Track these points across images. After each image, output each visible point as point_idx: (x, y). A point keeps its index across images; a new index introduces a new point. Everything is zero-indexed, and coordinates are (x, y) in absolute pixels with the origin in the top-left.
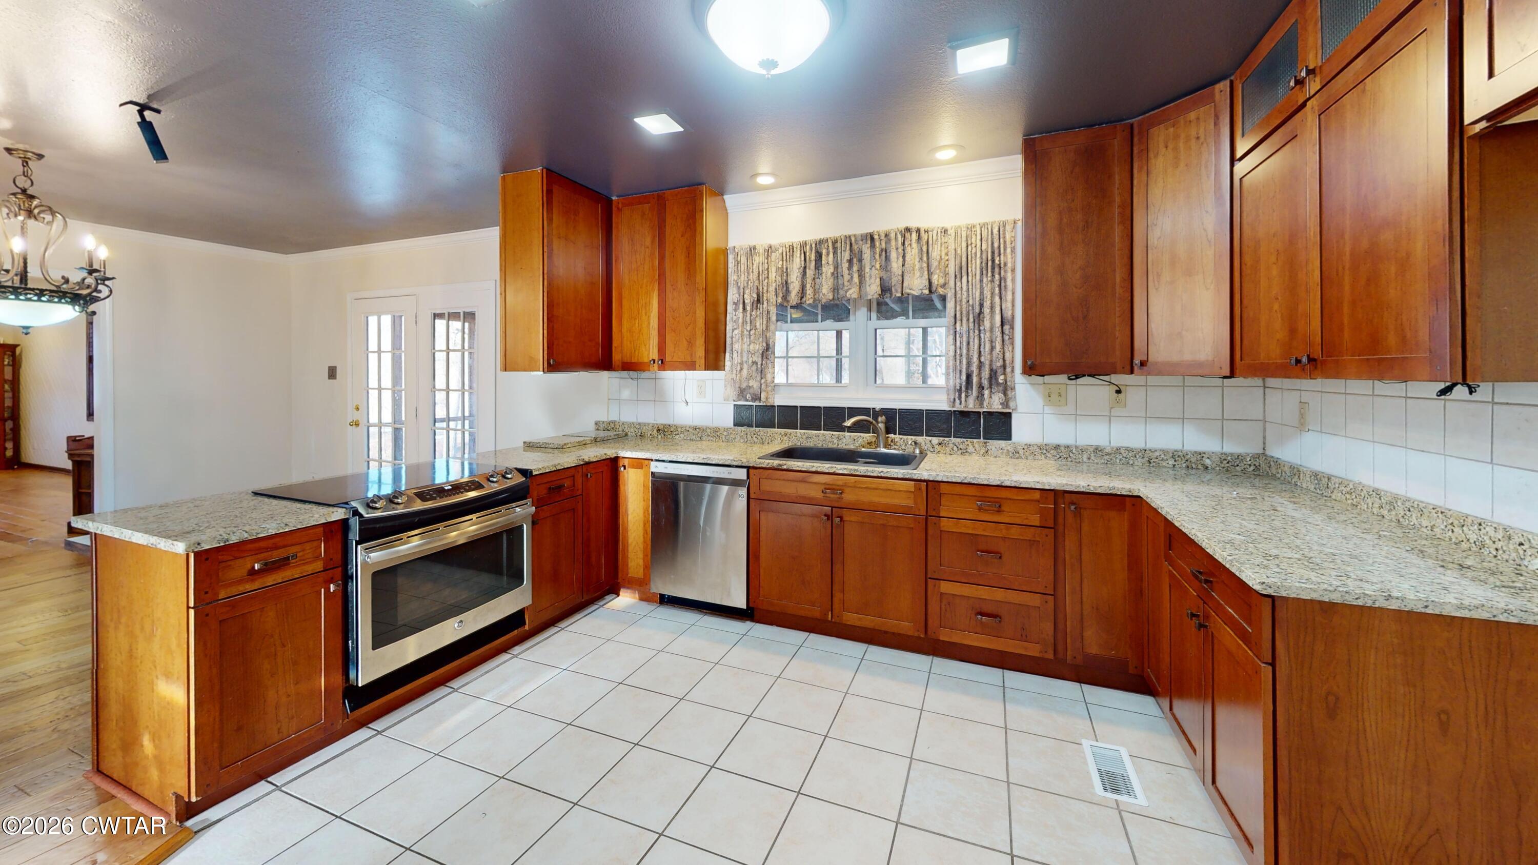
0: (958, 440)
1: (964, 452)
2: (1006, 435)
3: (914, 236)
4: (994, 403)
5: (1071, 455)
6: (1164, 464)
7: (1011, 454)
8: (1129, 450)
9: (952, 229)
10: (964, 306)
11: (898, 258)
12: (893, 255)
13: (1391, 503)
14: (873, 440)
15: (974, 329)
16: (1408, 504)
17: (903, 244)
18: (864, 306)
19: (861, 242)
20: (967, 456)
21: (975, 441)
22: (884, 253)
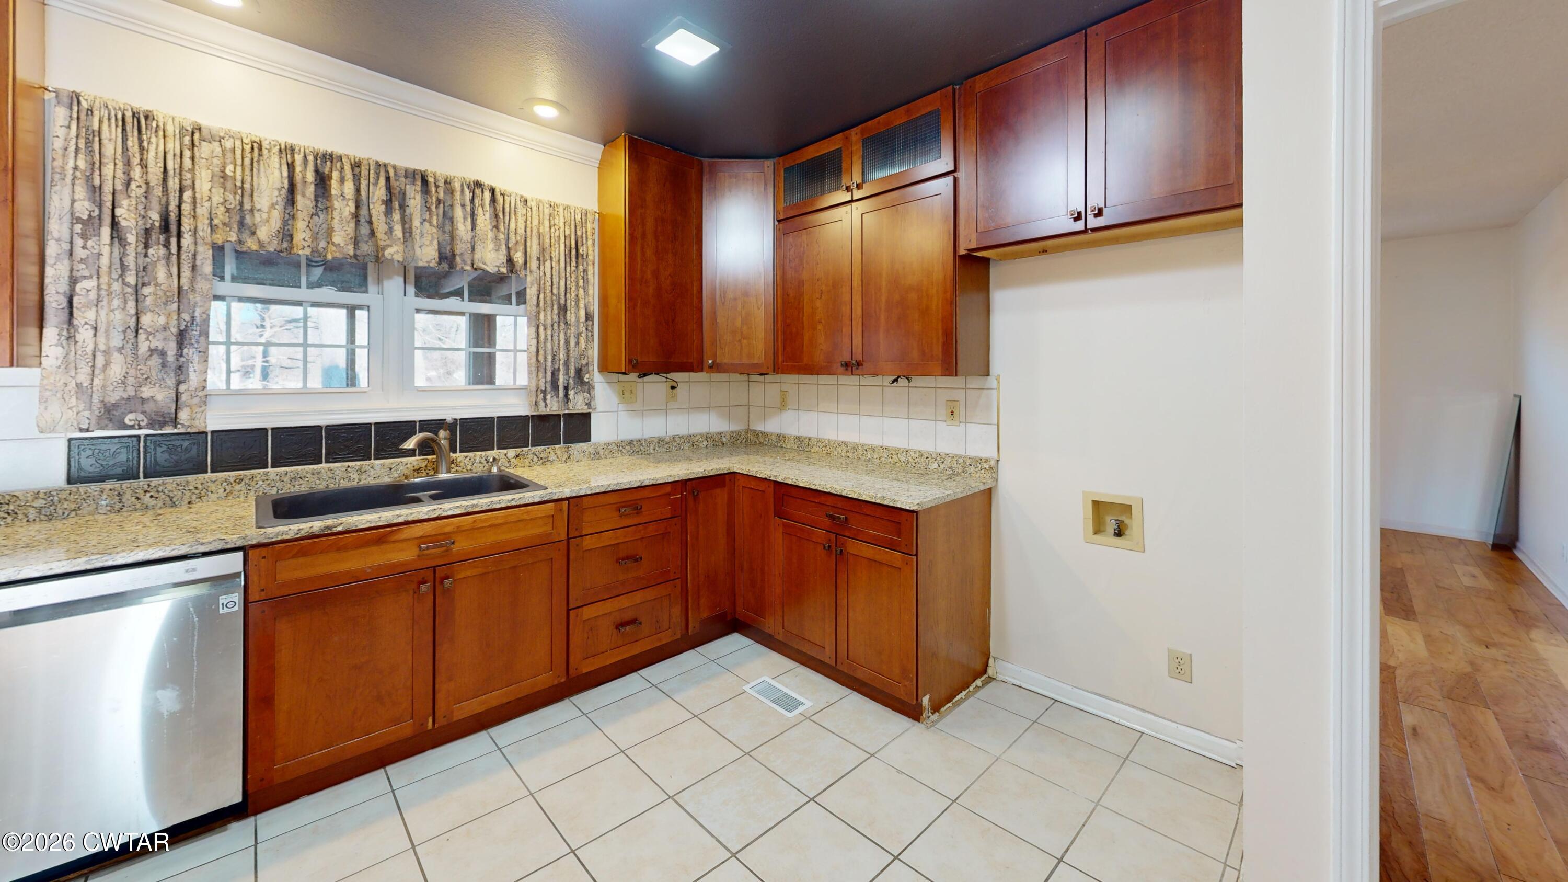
0: (539, 448)
1: (545, 461)
2: (585, 437)
3: (487, 195)
4: (578, 404)
5: (642, 448)
6: (701, 445)
7: (592, 456)
8: (681, 437)
9: (532, 200)
10: (549, 294)
11: (465, 218)
12: (458, 213)
13: (854, 448)
14: (424, 465)
15: (559, 322)
16: (865, 447)
17: (472, 201)
18: (398, 275)
19: (403, 179)
20: (549, 465)
21: (557, 446)
22: (442, 205)
